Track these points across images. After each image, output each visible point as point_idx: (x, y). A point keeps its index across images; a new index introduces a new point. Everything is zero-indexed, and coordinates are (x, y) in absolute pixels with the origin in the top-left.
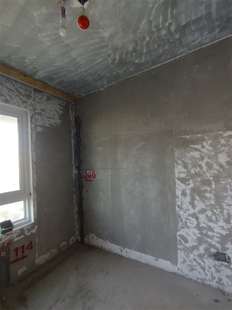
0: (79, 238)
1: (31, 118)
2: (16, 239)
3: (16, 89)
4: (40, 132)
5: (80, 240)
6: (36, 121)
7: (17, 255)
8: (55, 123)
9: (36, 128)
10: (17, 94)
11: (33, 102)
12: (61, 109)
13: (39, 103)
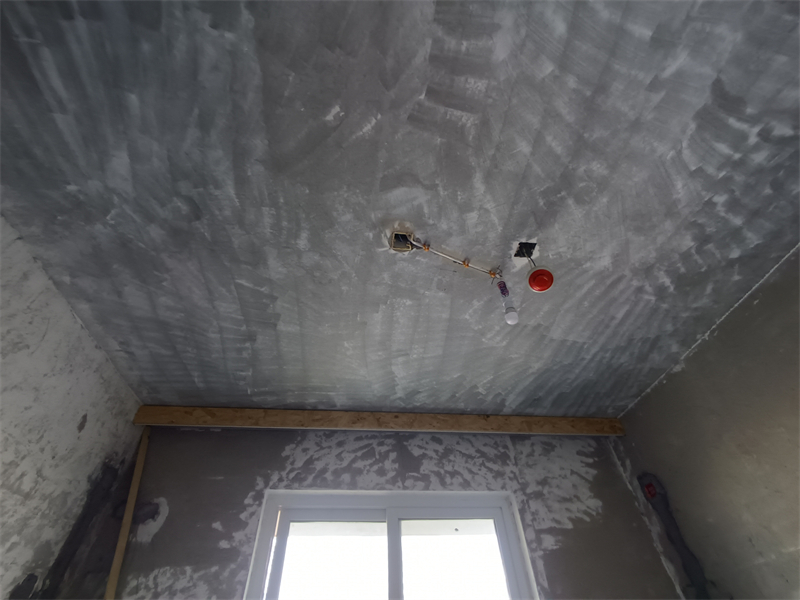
1: (522, 512)
3: (478, 451)
4: (552, 550)
6: (534, 520)
9: (539, 541)
10: (481, 460)
11: (515, 470)
12: (588, 465)
13: (529, 466)
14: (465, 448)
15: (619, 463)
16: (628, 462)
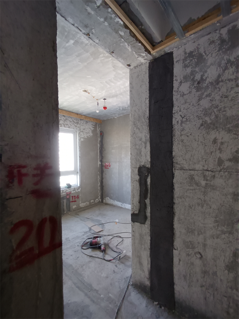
0: (100, 200)
1: (79, 134)
2: (72, 192)
3: (73, 121)
4: (82, 141)
5: (101, 201)
6: (81, 136)
7: (73, 199)
8: (89, 136)
9: (80, 139)
10: (73, 123)
11: (79, 126)
12: (93, 127)
13: (82, 126)
14: (70, 119)
15: (98, 128)
16: (100, 128)
